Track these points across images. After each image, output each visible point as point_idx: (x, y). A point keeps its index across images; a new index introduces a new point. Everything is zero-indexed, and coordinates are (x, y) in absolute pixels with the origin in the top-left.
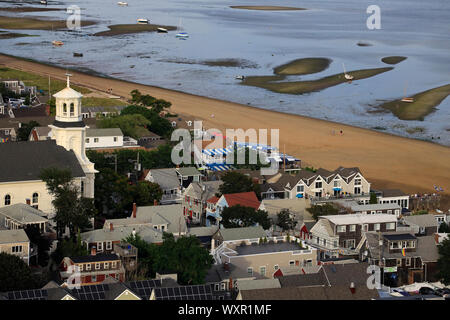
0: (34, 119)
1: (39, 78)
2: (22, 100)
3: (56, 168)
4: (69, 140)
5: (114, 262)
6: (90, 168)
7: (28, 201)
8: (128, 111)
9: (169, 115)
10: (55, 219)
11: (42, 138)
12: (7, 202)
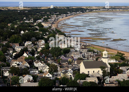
0: (99, 57)
1: (100, 49)
2: (96, 53)
3: (103, 66)
4: (105, 61)
5: (113, 84)
6: (109, 66)
7: (97, 72)
8: (116, 55)
9: (124, 56)
10: (102, 76)
11: (100, 60)
12: (94, 72)
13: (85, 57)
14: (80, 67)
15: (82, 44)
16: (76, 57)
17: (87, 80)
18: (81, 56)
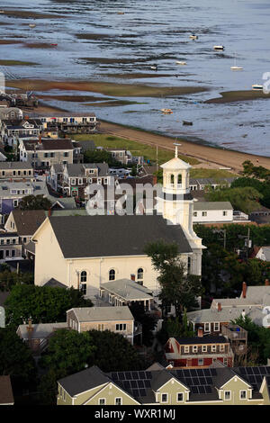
1: (146, 147)
2: (128, 171)
4: (177, 213)
5: (222, 345)
6: (197, 243)
7: (133, 277)
8: (237, 183)
10: (160, 296)
12: (112, 277)
13: (66, 195)
14: (32, 246)
15: (49, 120)
16: (12, 194)
17: (72, 324)
18: (38, 188)
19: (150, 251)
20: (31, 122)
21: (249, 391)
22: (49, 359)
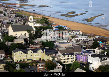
0: (26, 21)
1: (27, 14)
2: (24, 18)
3: (29, 29)
4: (32, 25)
5: (38, 45)
6: (35, 29)
7: (24, 35)
8: (41, 20)
9: (48, 21)
10: (29, 38)
11: (27, 24)
12: (21, 35)
13: (14, 22)
14: (8, 30)
15: (11, 10)
16: (5, 21)
17: (15, 42)
18: (9, 21)
19: (27, 31)
20: (8, 10)
21: (42, 52)
22: (11, 47)
